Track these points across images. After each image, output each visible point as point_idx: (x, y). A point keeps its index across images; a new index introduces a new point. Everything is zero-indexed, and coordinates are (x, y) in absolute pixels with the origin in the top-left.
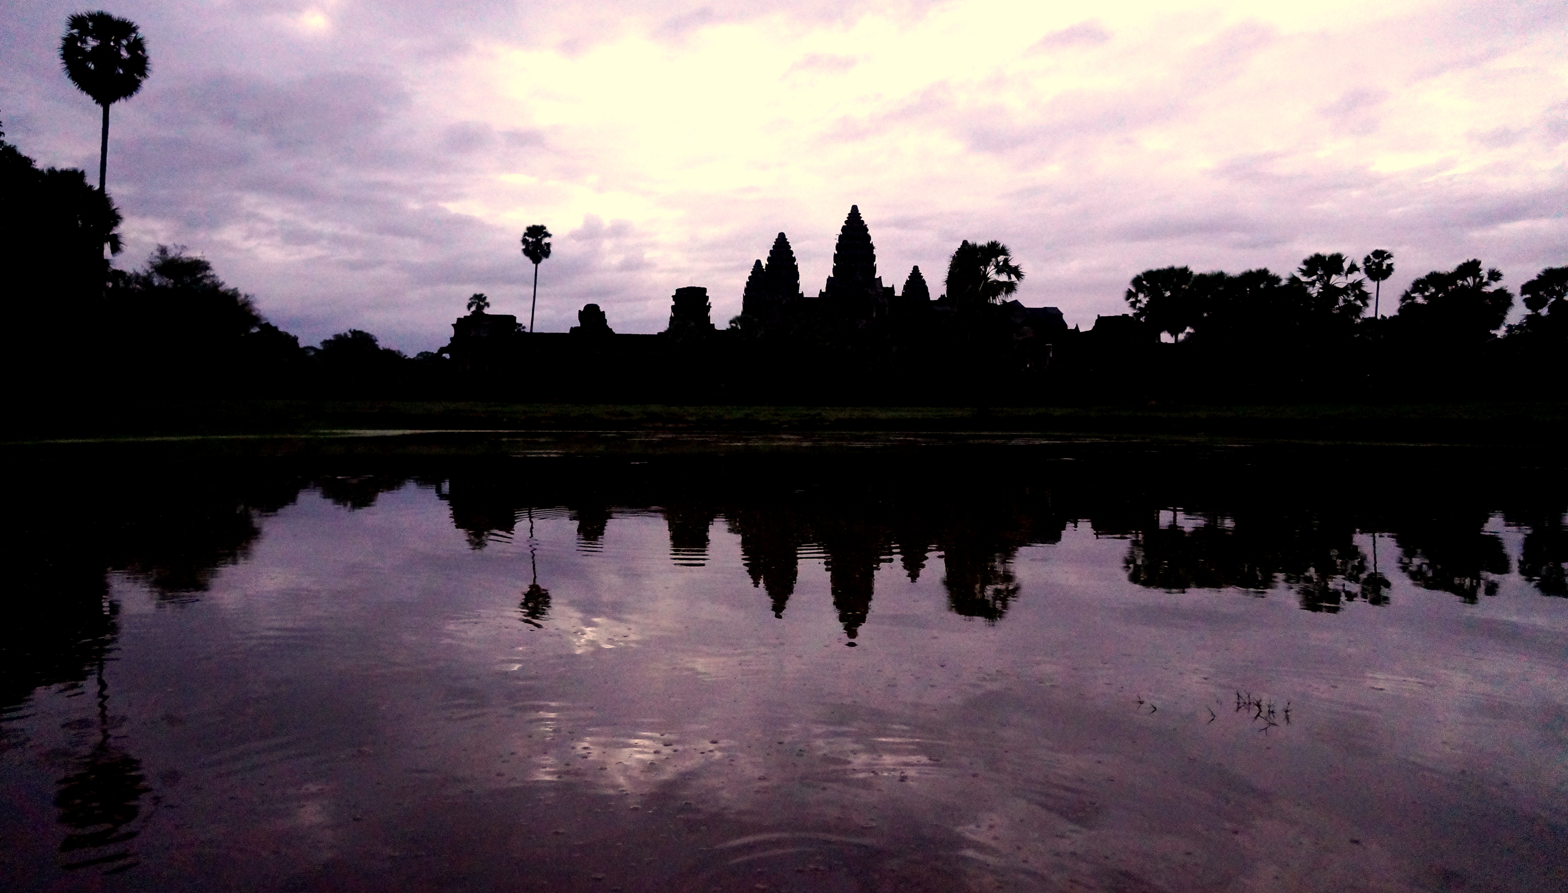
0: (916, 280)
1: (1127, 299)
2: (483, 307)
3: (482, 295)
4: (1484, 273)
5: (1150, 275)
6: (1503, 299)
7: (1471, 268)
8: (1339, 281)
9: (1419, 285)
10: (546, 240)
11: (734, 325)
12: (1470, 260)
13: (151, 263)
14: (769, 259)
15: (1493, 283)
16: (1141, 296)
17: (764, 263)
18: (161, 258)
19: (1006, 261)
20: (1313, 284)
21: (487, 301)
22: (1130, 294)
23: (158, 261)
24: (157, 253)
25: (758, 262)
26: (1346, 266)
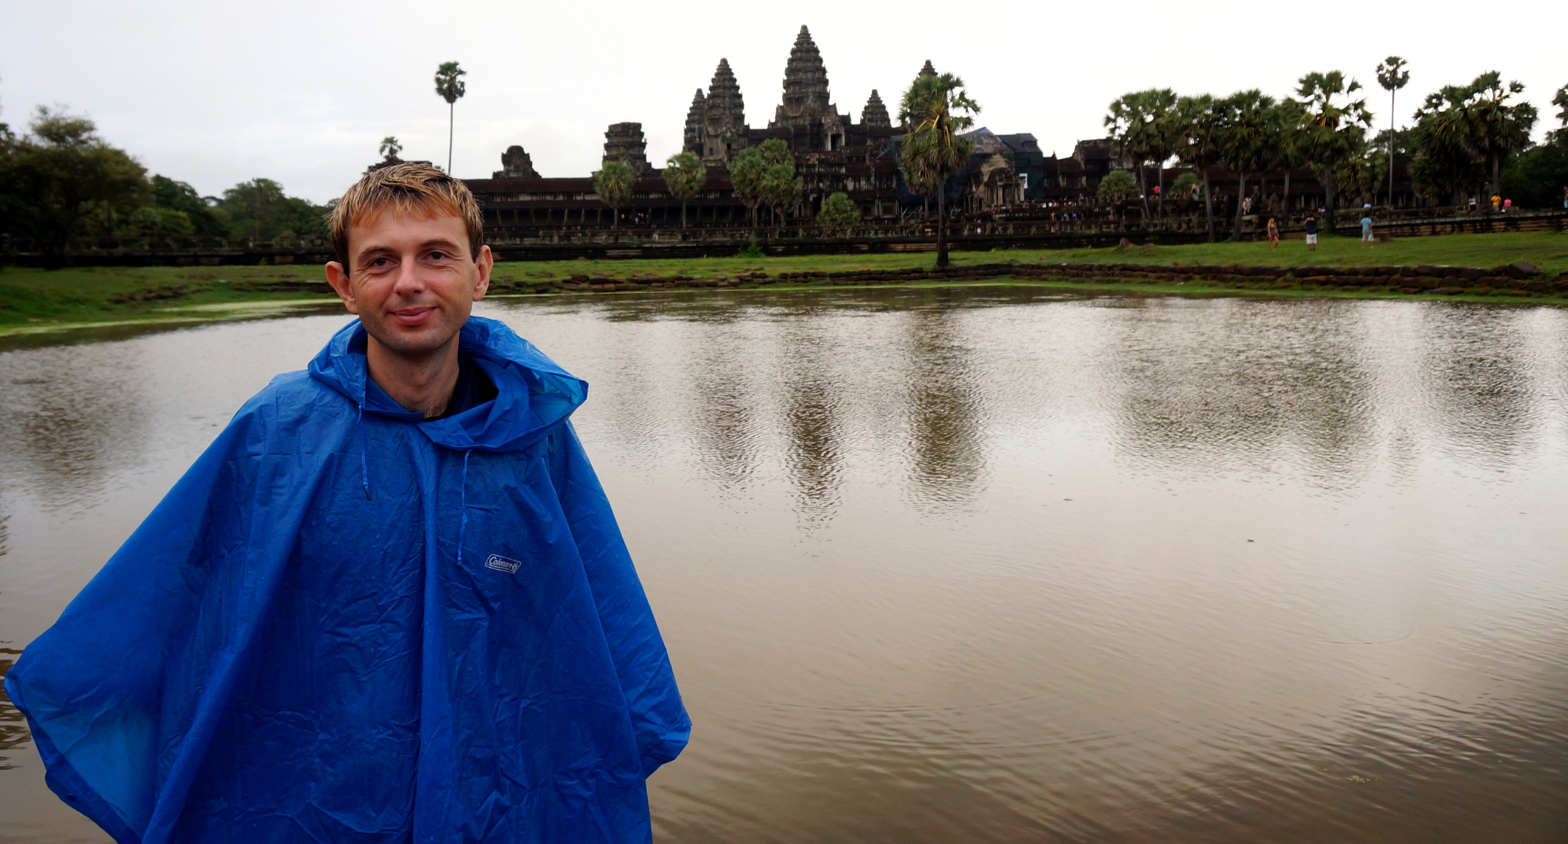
0: (875, 107)
1: (1106, 124)
2: (396, 151)
3: (392, 138)
4: (1505, 85)
5: (1131, 99)
6: (1526, 114)
7: (1491, 80)
8: (1338, 101)
9: (1433, 101)
10: (460, 78)
11: (672, 164)
12: (1488, 72)
13: (33, 125)
14: (711, 88)
15: (1514, 94)
16: (1120, 121)
17: (706, 92)
18: (41, 118)
19: (962, 95)
20: (1311, 103)
21: (399, 143)
22: (1108, 120)
23: (39, 123)
24: (38, 114)
25: (699, 91)
26: (1346, 83)
